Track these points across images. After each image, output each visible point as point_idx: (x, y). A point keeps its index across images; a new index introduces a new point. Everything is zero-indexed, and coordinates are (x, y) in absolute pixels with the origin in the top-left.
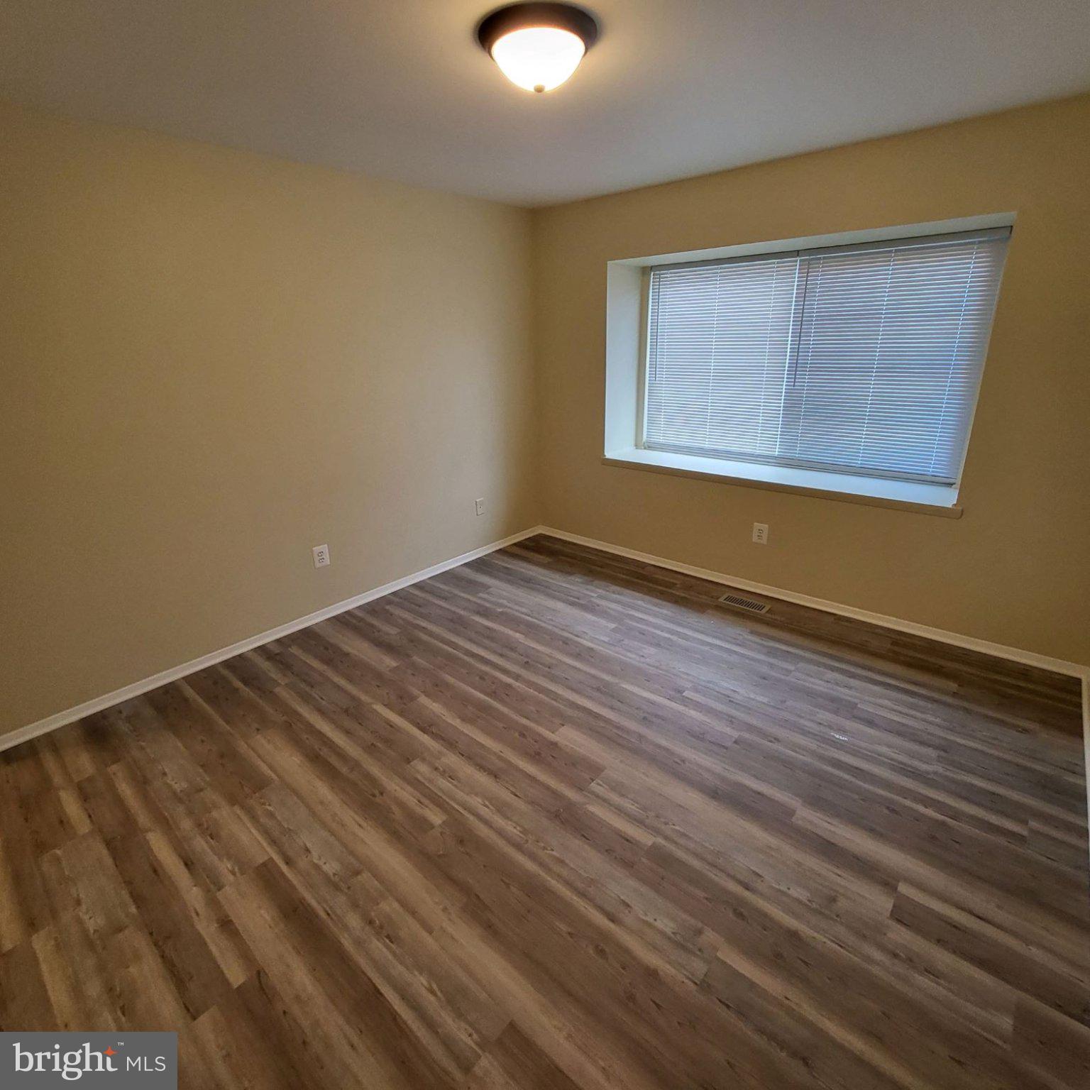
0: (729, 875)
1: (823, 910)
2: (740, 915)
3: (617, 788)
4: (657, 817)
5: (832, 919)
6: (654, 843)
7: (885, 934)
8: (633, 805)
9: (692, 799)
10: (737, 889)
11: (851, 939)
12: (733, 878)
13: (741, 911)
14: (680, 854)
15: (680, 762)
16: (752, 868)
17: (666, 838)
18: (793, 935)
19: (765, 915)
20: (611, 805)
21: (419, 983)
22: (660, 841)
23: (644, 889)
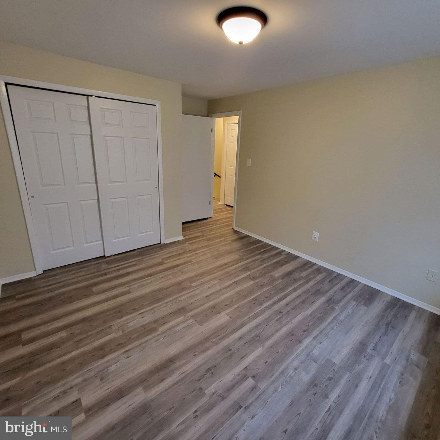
0: (134, 348)
1: (101, 373)
2: (120, 344)
3: (189, 327)
4: (169, 335)
5: (96, 374)
6: (159, 330)
7: (78, 390)
8: (178, 329)
9: (173, 350)
10: (127, 349)
11: (87, 376)
12: (132, 349)
13: (121, 345)
14: (151, 336)
15: (195, 354)
16: (132, 357)
17: (159, 335)
18: (103, 357)
19: (115, 352)
20: (182, 323)
21: (149, 281)
22: (159, 333)
23: (145, 323)
